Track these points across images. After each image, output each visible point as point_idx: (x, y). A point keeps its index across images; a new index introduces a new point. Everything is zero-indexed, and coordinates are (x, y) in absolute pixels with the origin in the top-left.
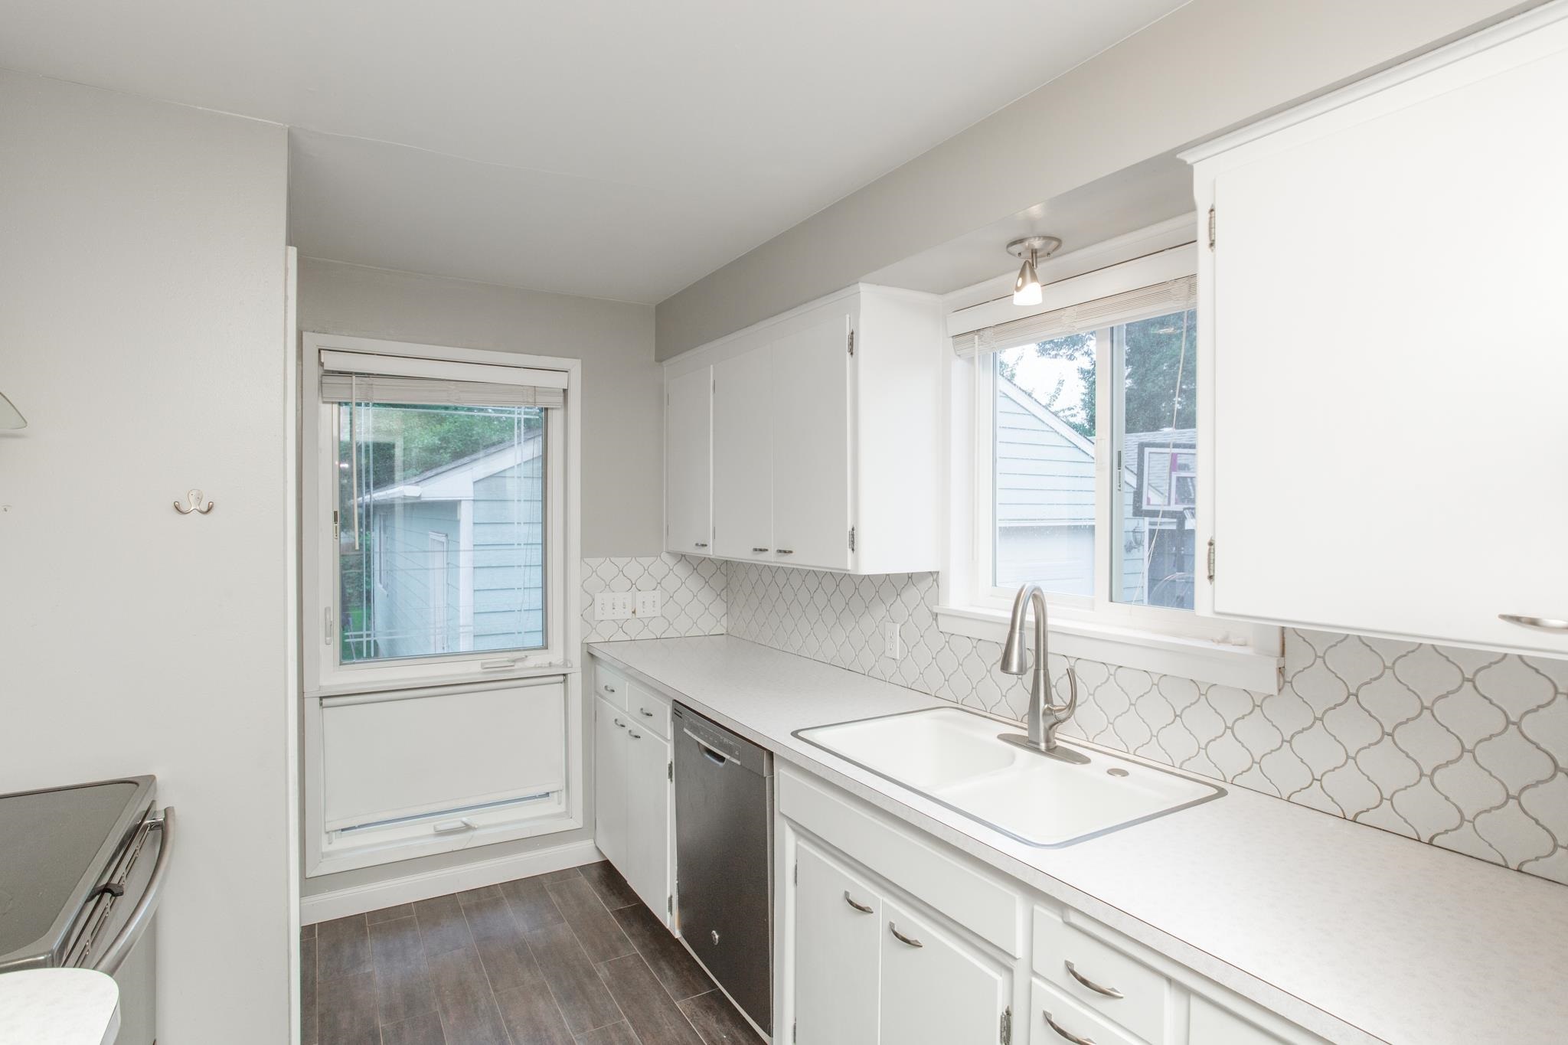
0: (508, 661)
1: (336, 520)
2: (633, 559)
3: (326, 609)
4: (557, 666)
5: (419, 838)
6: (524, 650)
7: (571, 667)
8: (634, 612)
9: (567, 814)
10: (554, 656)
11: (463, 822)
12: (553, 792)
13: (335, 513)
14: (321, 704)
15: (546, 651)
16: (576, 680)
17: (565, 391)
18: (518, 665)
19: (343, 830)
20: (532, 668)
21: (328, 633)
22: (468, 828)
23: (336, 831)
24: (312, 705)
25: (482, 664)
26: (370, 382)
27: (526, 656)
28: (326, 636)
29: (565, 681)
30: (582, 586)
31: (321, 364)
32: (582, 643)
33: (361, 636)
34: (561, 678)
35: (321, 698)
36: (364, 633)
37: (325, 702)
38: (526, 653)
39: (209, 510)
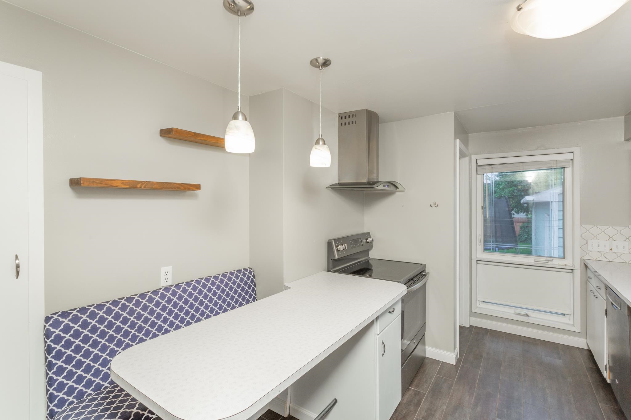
0: (545, 260)
1: (482, 209)
2: (611, 227)
3: (479, 235)
4: (569, 266)
5: (509, 313)
6: (552, 257)
7: (575, 267)
8: (611, 250)
9: (573, 325)
10: (568, 262)
11: (525, 313)
12: (567, 314)
13: (482, 207)
14: (477, 263)
15: (564, 259)
16: (578, 273)
17: (572, 160)
18: (550, 263)
19: (484, 302)
20: (557, 265)
21: (480, 242)
22: (527, 316)
23: (481, 301)
24: (474, 262)
25: (534, 260)
26: (492, 167)
27: (553, 260)
28: (479, 243)
29: (572, 272)
30: (581, 236)
31: (477, 163)
32: (581, 259)
33: (491, 244)
34: (571, 271)
35: (477, 261)
36: (492, 243)
37: (478, 262)
38: (553, 259)
39: (437, 206)
